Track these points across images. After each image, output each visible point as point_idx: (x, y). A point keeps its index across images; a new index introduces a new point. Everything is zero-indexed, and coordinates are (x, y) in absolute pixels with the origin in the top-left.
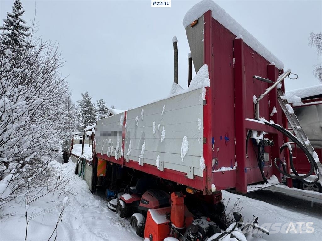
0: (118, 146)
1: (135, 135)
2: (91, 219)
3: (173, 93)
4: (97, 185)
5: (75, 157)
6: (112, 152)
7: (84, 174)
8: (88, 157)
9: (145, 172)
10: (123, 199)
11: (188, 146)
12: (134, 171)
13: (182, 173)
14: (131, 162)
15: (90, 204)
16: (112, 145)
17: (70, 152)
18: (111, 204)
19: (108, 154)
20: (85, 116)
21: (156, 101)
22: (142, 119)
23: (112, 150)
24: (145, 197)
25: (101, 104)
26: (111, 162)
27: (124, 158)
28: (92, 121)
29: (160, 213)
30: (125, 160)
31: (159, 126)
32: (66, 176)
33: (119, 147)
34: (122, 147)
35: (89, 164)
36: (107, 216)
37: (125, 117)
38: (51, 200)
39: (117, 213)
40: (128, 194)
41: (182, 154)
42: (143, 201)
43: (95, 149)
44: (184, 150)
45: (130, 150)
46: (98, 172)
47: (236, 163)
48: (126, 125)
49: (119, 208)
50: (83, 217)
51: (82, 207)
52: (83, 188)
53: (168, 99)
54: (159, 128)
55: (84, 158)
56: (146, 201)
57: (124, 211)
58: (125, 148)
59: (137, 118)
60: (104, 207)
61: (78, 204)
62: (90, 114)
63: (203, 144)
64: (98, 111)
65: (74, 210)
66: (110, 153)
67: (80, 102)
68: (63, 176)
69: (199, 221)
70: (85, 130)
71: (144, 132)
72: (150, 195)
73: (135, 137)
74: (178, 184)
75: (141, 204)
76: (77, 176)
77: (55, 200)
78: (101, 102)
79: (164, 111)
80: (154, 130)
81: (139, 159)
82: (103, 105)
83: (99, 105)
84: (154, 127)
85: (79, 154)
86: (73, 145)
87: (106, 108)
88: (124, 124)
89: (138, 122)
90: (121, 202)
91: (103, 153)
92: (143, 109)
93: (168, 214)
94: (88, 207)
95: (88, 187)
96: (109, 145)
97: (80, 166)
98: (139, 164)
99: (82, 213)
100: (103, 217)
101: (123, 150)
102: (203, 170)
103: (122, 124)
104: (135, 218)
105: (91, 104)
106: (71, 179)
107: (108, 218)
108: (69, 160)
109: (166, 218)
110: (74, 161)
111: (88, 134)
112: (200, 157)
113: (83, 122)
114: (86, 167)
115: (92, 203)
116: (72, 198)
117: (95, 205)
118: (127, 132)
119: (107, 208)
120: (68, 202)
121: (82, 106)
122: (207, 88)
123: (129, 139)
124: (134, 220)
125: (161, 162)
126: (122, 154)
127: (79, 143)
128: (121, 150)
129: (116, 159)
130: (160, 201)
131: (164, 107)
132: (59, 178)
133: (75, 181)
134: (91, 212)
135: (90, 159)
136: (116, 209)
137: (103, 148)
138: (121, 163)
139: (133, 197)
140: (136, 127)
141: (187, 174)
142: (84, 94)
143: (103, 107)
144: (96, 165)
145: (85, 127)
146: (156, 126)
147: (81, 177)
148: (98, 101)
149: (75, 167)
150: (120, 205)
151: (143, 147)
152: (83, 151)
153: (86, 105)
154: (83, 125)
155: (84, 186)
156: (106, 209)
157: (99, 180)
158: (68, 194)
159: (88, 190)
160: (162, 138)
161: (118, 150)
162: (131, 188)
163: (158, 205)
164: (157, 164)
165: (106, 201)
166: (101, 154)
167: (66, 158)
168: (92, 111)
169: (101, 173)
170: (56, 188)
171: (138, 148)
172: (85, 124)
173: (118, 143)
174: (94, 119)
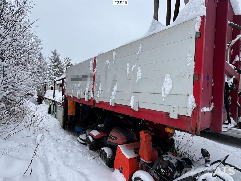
0: (87, 89)
1: (106, 78)
2: (64, 152)
3: (152, 31)
4: (67, 123)
5: (48, 100)
6: (81, 94)
7: (56, 114)
8: (59, 100)
9: (115, 112)
10: (92, 135)
11: (171, 85)
12: (104, 111)
13: (162, 113)
14: (101, 102)
15: (62, 139)
16: (81, 88)
17: (43, 96)
18: (81, 139)
19: (77, 96)
20: (55, 70)
21: (130, 42)
22: (114, 62)
23: (81, 93)
24: (113, 133)
25: (67, 61)
26: (81, 103)
27: (94, 99)
28: (61, 74)
29: (129, 148)
30: (95, 102)
31: (134, 67)
32: (40, 114)
33: (89, 90)
34: (92, 90)
35: (60, 106)
36: (78, 149)
37: (95, 62)
38: (27, 135)
39: (87, 146)
40: (96, 131)
41: (163, 93)
42: (111, 137)
43: (65, 92)
44: (166, 89)
45: (100, 91)
46: (68, 111)
47: (213, 104)
48: (96, 69)
49: (88, 142)
50: (57, 150)
51: (56, 141)
52: (56, 125)
53: (146, 38)
54: (134, 69)
55: (55, 100)
56: (114, 137)
57: (93, 144)
58: (94, 90)
59: (108, 61)
60: (75, 141)
61: (52, 138)
62: (59, 68)
63: (194, 81)
64: (65, 66)
65: (49, 144)
66: (79, 95)
67: (50, 58)
68: (38, 115)
69: (168, 156)
70: (55, 80)
71: (115, 75)
72: (117, 132)
73: (106, 80)
74: (155, 124)
75: (109, 140)
76: (50, 115)
77: (30, 135)
78: (67, 59)
79: (140, 51)
80: (127, 72)
81: (111, 99)
82: (69, 62)
83: (66, 61)
84: (128, 68)
85: (51, 98)
86: (46, 91)
87: (71, 64)
88: (94, 68)
89: (108, 65)
90: (90, 137)
91: (72, 95)
92: (114, 52)
93: (136, 149)
94: (61, 141)
95: (60, 124)
96: (78, 88)
97: (52, 107)
98: (110, 104)
99: (56, 147)
100: (75, 150)
101: (93, 92)
102: (192, 110)
103: (91, 68)
104: (104, 151)
105: (60, 60)
106: (45, 117)
107: (79, 151)
108: (43, 102)
109: (135, 153)
110: (47, 103)
111: (57, 83)
112: (189, 95)
113: (53, 74)
114: (57, 108)
115: (64, 137)
116: (46, 134)
117: (66, 139)
118: (97, 75)
119: (77, 141)
120: (42, 139)
121: (52, 62)
122: (203, 17)
123: (99, 82)
124: (103, 153)
125: (136, 102)
126: (92, 96)
127: (51, 89)
128: (90, 93)
129: (86, 100)
130: (127, 138)
131: (140, 47)
132: (34, 116)
133: (48, 119)
134: (64, 146)
135: (61, 101)
136: (85, 142)
137: (73, 91)
138: (91, 104)
139: (101, 133)
140: (107, 70)
141: (169, 114)
142: (54, 52)
143: (69, 63)
144: (67, 106)
145: (55, 78)
146: (130, 67)
147: (54, 116)
148: (65, 58)
149: (48, 108)
150: (89, 140)
151: (115, 88)
152: (55, 95)
153: (55, 61)
154: (54, 77)
155: (56, 124)
156: (76, 143)
157: (69, 118)
158: (42, 129)
159: (60, 126)
160: (137, 79)
161: (87, 92)
162: (99, 125)
163: (126, 141)
164: (132, 104)
165: (76, 136)
166: (71, 97)
167: (40, 101)
168: (60, 66)
169: (71, 113)
170: (32, 125)
171: (109, 90)
172: (55, 76)
173: (88, 86)
174: (62, 72)
